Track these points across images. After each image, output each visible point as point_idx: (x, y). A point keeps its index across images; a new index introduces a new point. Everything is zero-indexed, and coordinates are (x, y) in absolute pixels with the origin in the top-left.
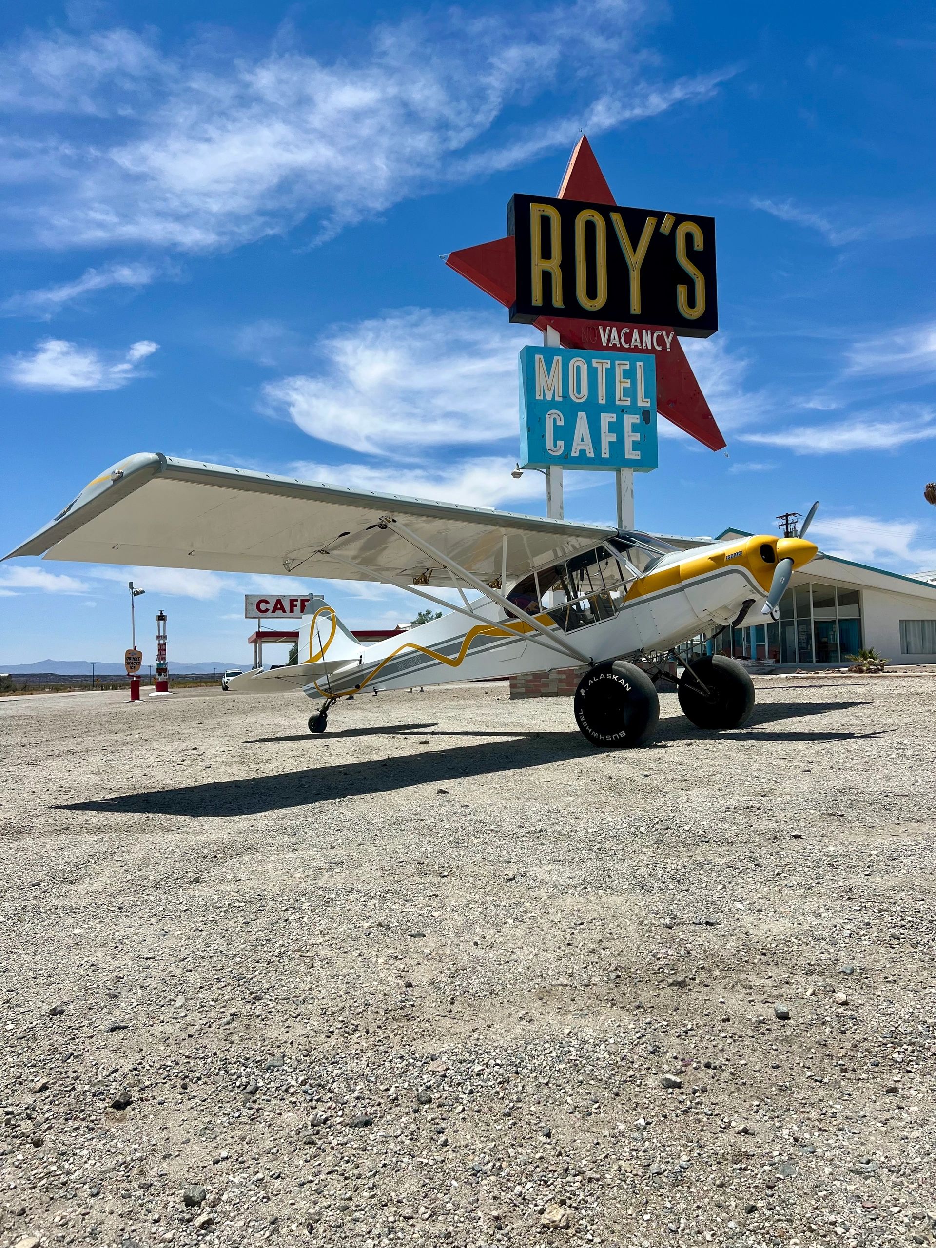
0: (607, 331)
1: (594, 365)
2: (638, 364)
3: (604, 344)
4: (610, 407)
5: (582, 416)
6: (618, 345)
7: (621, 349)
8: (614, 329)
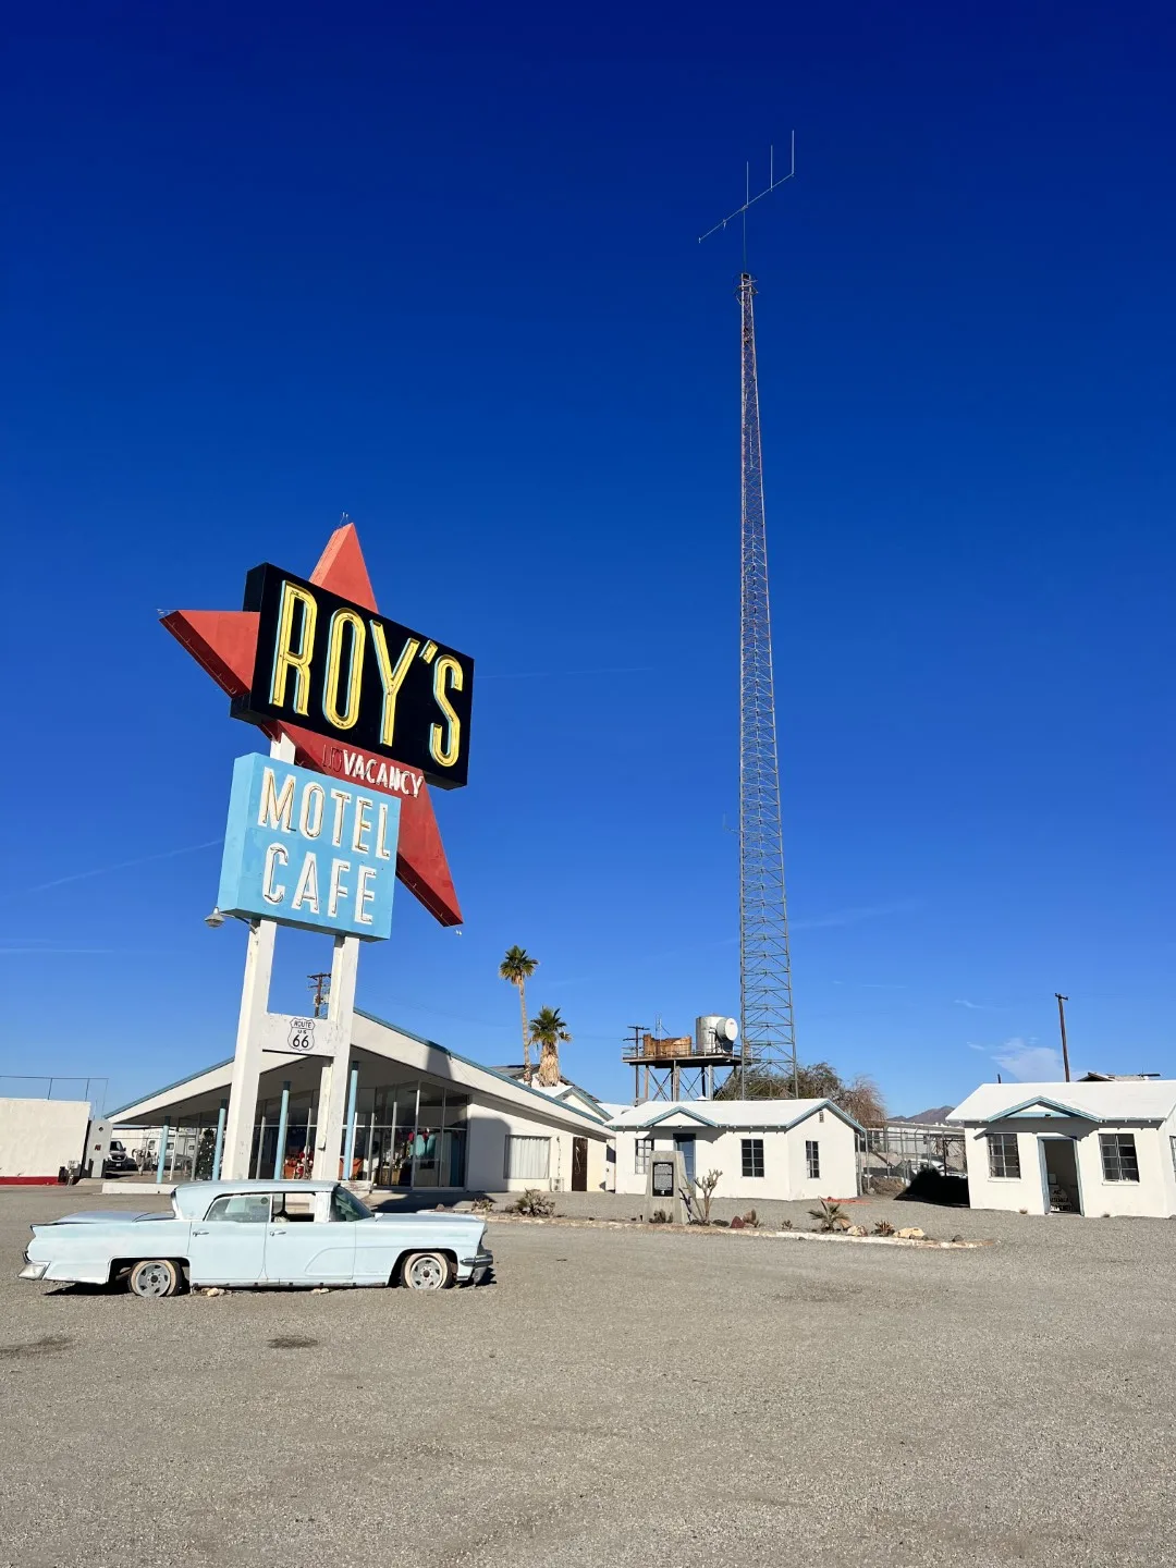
0: (353, 758)
1: (333, 795)
2: (382, 806)
3: (347, 773)
4: (344, 852)
5: (311, 857)
6: (362, 778)
8: (360, 758)
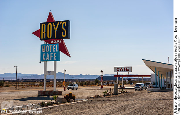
1: (50, 46)
2: (56, 45)
3: (51, 43)
4: (52, 52)
5: (48, 54)
7: (54, 43)
8: (53, 40)
